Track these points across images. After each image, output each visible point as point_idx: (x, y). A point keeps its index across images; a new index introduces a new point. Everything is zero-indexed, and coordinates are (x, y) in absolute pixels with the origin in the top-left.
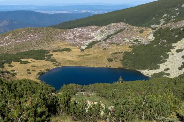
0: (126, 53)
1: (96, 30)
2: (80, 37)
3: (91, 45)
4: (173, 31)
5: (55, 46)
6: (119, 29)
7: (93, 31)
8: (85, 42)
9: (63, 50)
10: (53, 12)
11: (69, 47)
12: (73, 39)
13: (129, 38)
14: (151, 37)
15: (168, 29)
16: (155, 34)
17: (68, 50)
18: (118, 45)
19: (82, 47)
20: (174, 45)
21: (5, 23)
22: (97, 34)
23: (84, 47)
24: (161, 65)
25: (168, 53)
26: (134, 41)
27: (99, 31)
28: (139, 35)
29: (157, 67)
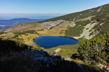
0: (66, 30)
1: (52, 23)
2: (46, 25)
3: (51, 28)
4: (83, 22)
5: (37, 29)
6: (61, 22)
7: (51, 23)
8: (49, 27)
9: (41, 30)
10: (34, 19)
12: (44, 26)
13: (66, 25)
14: (74, 25)
15: (80, 21)
16: (75, 23)
17: (43, 30)
18: (62, 27)
19: (48, 29)
20: (84, 27)
21: (18, 22)
22: (53, 24)
23: (49, 29)
24: (81, 34)
25: (83, 30)
26: (68, 26)
27: (53, 23)
28: (69, 24)
29: (80, 36)
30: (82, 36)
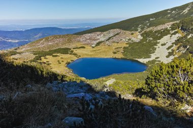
0: (124, 48)
1: (100, 34)
2: (90, 39)
3: (98, 44)
4: (156, 32)
5: (74, 46)
6: (116, 33)
7: (98, 35)
8: (94, 42)
11: (84, 46)
12: (86, 41)
13: (125, 38)
14: (140, 37)
15: (151, 32)
16: (142, 35)
18: (118, 43)
19: (92, 46)
20: (158, 41)
21: (40, 35)
22: (101, 37)
23: (94, 46)
24: (152, 55)
25: (155, 47)
26: (128, 40)
27: (102, 35)
28: (131, 36)
29: (149, 57)
30: (153, 57)
